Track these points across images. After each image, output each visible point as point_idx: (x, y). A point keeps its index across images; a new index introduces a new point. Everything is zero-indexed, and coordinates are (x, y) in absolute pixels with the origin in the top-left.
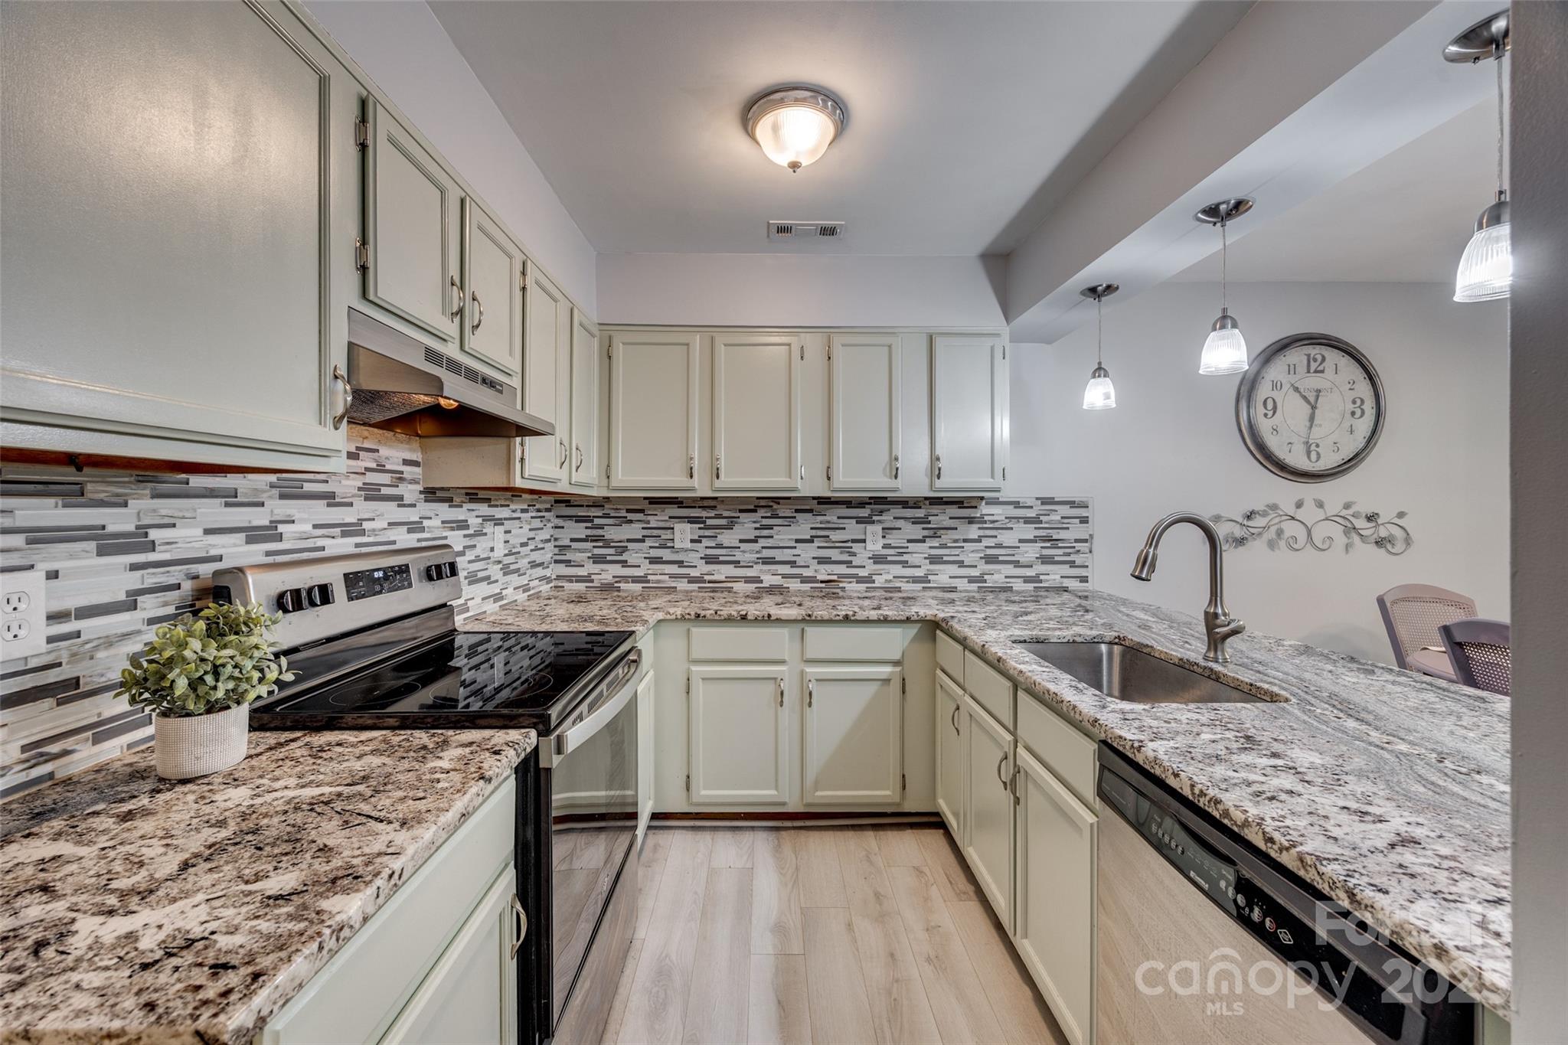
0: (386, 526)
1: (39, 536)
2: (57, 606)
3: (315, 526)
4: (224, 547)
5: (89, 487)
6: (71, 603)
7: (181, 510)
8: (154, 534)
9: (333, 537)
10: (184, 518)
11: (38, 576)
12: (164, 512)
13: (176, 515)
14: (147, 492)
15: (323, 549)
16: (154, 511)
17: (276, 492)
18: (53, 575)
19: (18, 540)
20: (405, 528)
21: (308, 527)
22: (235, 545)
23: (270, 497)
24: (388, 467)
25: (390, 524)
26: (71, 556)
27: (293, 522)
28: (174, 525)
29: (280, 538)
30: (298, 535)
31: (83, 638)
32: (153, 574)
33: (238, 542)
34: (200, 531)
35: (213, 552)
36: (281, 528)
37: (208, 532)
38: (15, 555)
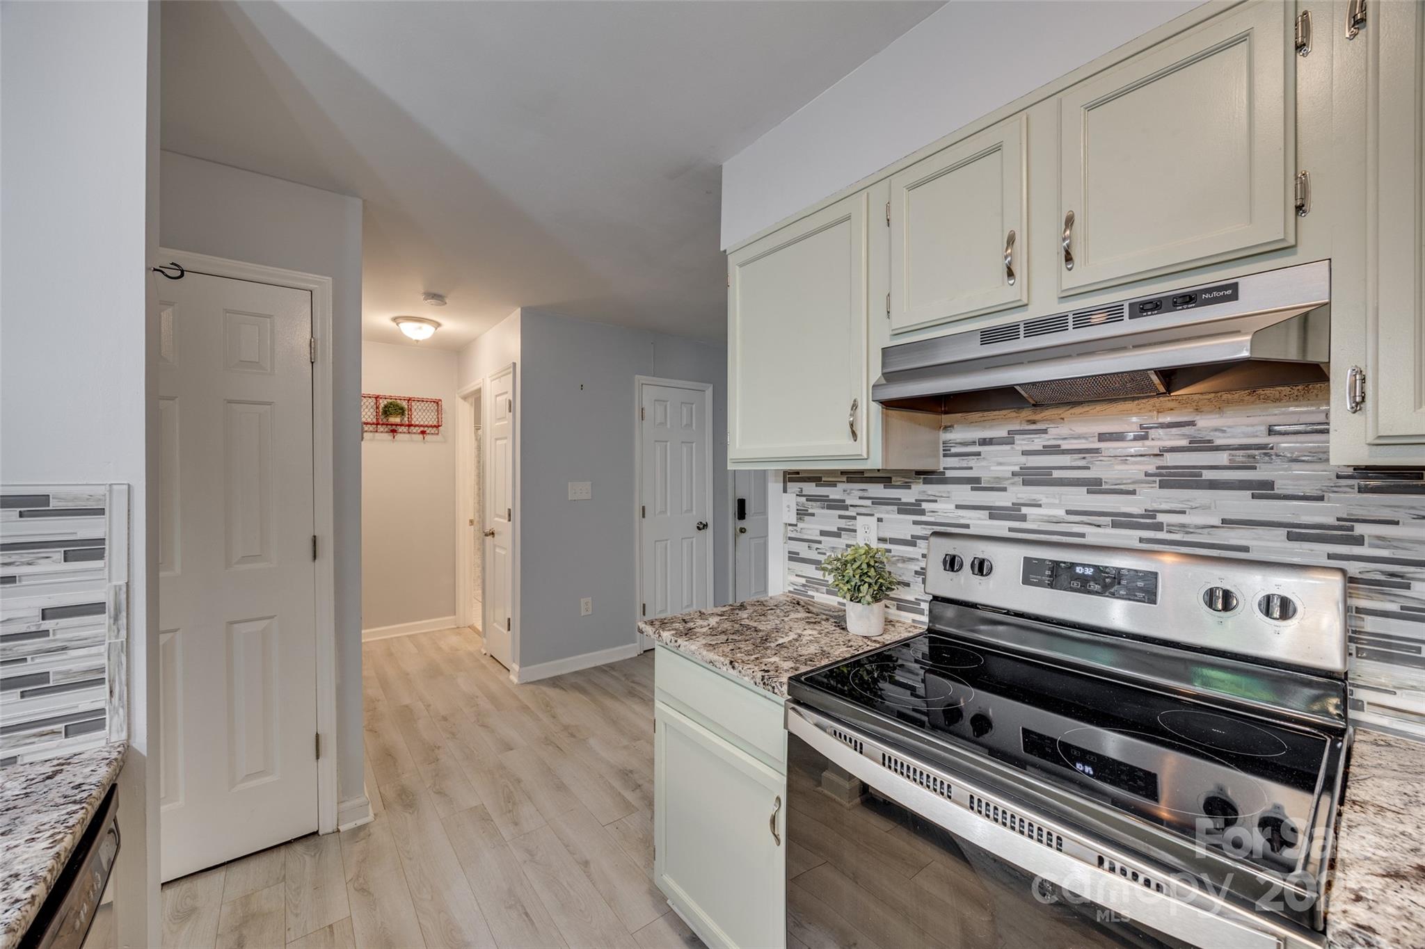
0: (1218, 523)
1: (878, 502)
2: (882, 535)
3: (1068, 512)
4: (970, 519)
5: (893, 479)
6: (887, 535)
7: (940, 492)
8: (925, 505)
9: (1099, 526)
10: (942, 497)
11: (874, 519)
12: (930, 493)
13: (937, 495)
14: (921, 480)
15: (1082, 535)
16: (924, 492)
17: (1019, 479)
18: (880, 520)
19: (868, 503)
20: (1284, 531)
21: (1061, 513)
22: (979, 519)
23: (1013, 484)
24: (1218, 442)
25: (1224, 521)
26: (888, 512)
27: (1040, 506)
28: (936, 501)
29: (1023, 518)
30: (1045, 518)
31: (893, 554)
32: (924, 528)
33: (983, 517)
34: (953, 507)
35: (962, 521)
36: (1024, 510)
37: (958, 507)
38: (869, 509)
